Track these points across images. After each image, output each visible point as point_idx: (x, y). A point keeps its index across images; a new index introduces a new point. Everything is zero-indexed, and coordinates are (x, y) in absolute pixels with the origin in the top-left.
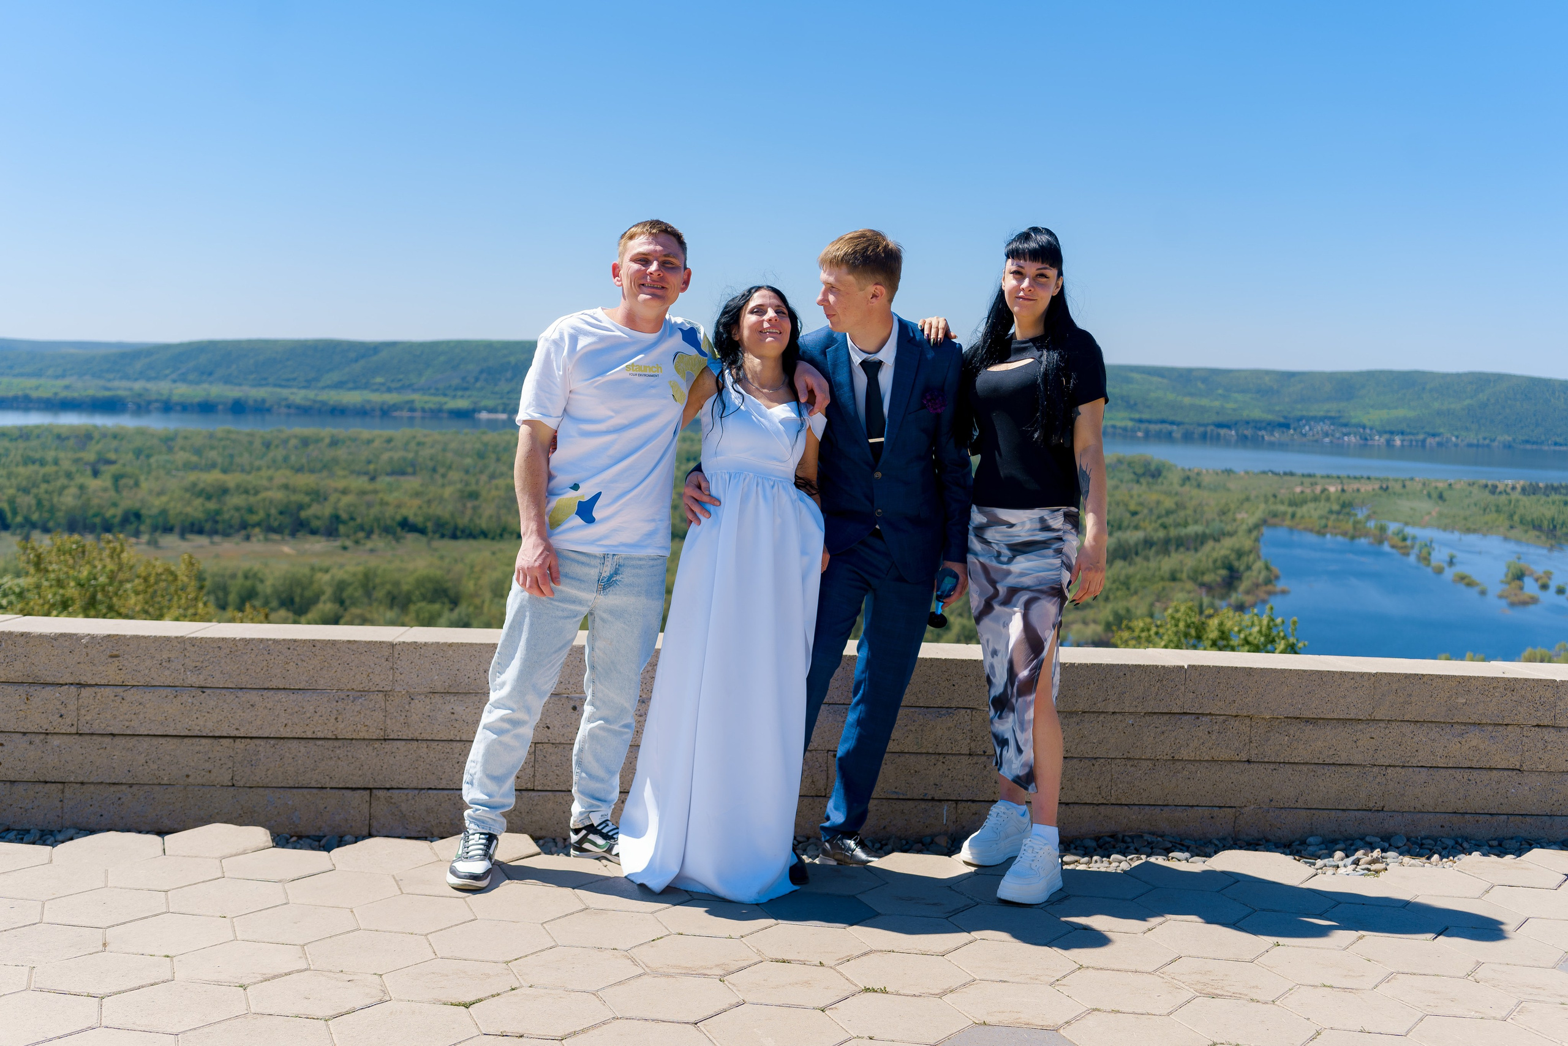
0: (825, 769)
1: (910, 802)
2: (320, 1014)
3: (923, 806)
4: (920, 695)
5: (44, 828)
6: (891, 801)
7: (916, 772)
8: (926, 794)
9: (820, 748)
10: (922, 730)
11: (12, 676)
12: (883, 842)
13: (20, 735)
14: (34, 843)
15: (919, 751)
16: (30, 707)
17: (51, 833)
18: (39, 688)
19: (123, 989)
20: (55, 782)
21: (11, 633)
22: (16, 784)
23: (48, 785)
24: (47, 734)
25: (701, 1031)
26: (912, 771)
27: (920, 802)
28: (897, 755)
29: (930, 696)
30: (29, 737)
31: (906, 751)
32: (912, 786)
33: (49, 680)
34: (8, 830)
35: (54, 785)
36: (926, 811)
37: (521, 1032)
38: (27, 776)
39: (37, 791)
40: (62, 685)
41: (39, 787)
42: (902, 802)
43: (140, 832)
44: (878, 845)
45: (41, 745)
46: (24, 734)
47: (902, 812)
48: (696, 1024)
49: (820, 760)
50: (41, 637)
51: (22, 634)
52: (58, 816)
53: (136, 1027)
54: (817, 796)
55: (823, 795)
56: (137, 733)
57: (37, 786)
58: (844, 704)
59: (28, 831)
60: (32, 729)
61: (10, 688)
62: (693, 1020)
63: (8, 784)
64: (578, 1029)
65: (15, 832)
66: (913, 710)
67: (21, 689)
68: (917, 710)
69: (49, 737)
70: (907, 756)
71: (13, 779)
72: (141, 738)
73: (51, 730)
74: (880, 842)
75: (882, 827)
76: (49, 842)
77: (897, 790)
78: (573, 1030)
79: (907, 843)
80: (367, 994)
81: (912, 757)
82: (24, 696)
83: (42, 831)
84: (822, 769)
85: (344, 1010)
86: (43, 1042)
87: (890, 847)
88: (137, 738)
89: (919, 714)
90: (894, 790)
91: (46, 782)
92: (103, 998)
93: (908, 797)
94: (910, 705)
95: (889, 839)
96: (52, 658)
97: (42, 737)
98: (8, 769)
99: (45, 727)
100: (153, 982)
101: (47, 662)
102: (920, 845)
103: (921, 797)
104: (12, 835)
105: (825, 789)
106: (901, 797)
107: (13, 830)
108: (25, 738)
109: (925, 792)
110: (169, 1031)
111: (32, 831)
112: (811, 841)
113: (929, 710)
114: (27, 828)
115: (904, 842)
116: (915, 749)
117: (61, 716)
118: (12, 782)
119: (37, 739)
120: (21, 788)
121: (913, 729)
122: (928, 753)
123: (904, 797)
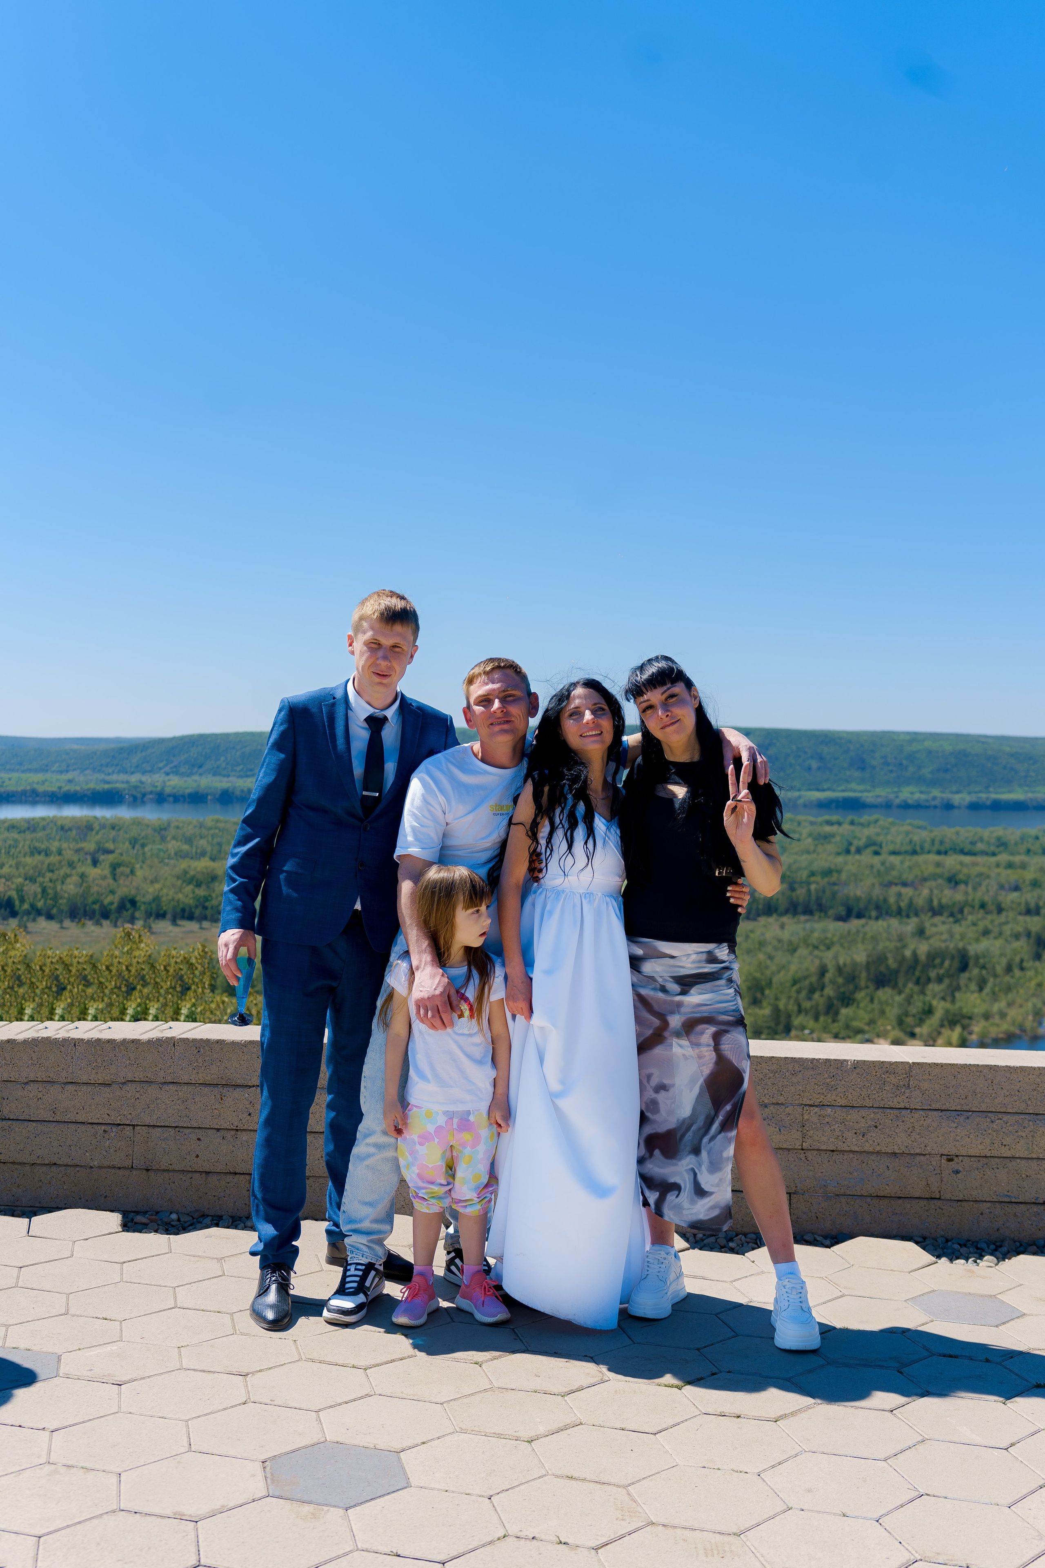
0: (939, 1172)
1: (1022, 1206)
2: (556, 1391)
3: (1035, 1210)
4: (1029, 1103)
5: (233, 1215)
6: (1003, 1204)
7: (1027, 1176)
8: (1038, 1198)
9: (933, 1152)
10: (1032, 1137)
11: (208, 1079)
12: (998, 1244)
13: (215, 1131)
14: (228, 1228)
15: (1030, 1156)
16: (224, 1106)
17: (240, 1219)
18: (231, 1090)
19: (379, 1362)
20: (243, 1174)
21: (208, 1040)
22: (211, 1175)
23: (238, 1176)
24: (237, 1130)
25: (899, 1418)
26: (1023, 1176)
27: (1032, 1205)
28: (1008, 1160)
29: (1039, 1103)
30: (222, 1133)
31: (1017, 1156)
32: (1023, 1190)
33: (239, 1082)
34: (204, 1216)
35: (243, 1176)
36: (1038, 1214)
37: (738, 1413)
38: (220, 1168)
39: (228, 1181)
40: (250, 1087)
41: (230, 1178)
42: (1014, 1205)
43: (316, 1220)
44: (993, 1247)
45: (232, 1140)
46: (218, 1130)
47: (1015, 1215)
48: (892, 1411)
49: (934, 1163)
50: (233, 1043)
51: (218, 1042)
52: (246, 1204)
53: (405, 1396)
54: (932, 1198)
55: (938, 1197)
56: (315, 1130)
57: (228, 1177)
58: (955, 1110)
59: (220, 1217)
60: (225, 1126)
61: (206, 1089)
62: (888, 1408)
63: (204, 1175)
64: (787, 1413)
65: (210, 1218)
66: (1023, 1116)
67: (216, 1090)
68: (1027, 1117)
69: (239, 1133)
70: (1018, 1161)
71: (208, 1170)
72: (317, 1135)
73: (241, 1127)
74: (994, 1244)
75: (996, 1229)
76: (240, 1227)
77: (1009, 1194)
78: (782, 1413)
79: (1021, 1245)
80: (588, 1374)
81: (1023, 1162)
82: (219, 1097)
83: (232, 1217)
84: (936, 1172)
85: (574, 1388)
86: (334, 1406)
87: (1004, 1249)
88: (313, 1135)
89: (1030, 1121)
90: (1006, 1193)
91: (236, 1174)
92: (365, 1369)
93: (1021, 1200)
94: (1019, 1111)
95: (1002, 1241)
96: (242, 1062)
97: (233, 1133)
98: (204, 1161)
99: (236, 1124)
100: (401, 1356)
101: (238, 1066)
102: (1035, 1247)
103: (1033, 1201)
104: (208, 1220)
105: (939, 1192)
106: (1013, 1200)
107: (208, 1216)
108: (219, 1134)
109: (1037, 1196)
110: (435, 1400)
111: (224, 1217)
112: (928, 1242)
113: (1039, 1117)
114: (220, 1214)
115: (1018, 1244)
116: (1025, 1154)
117: (250, 1114)
118: (207, 1173)
119: (229, 1135)
120: (213, 1179)
121: (1024, 1135)
122: (1038, 1159)
123: (1016, 1201)
